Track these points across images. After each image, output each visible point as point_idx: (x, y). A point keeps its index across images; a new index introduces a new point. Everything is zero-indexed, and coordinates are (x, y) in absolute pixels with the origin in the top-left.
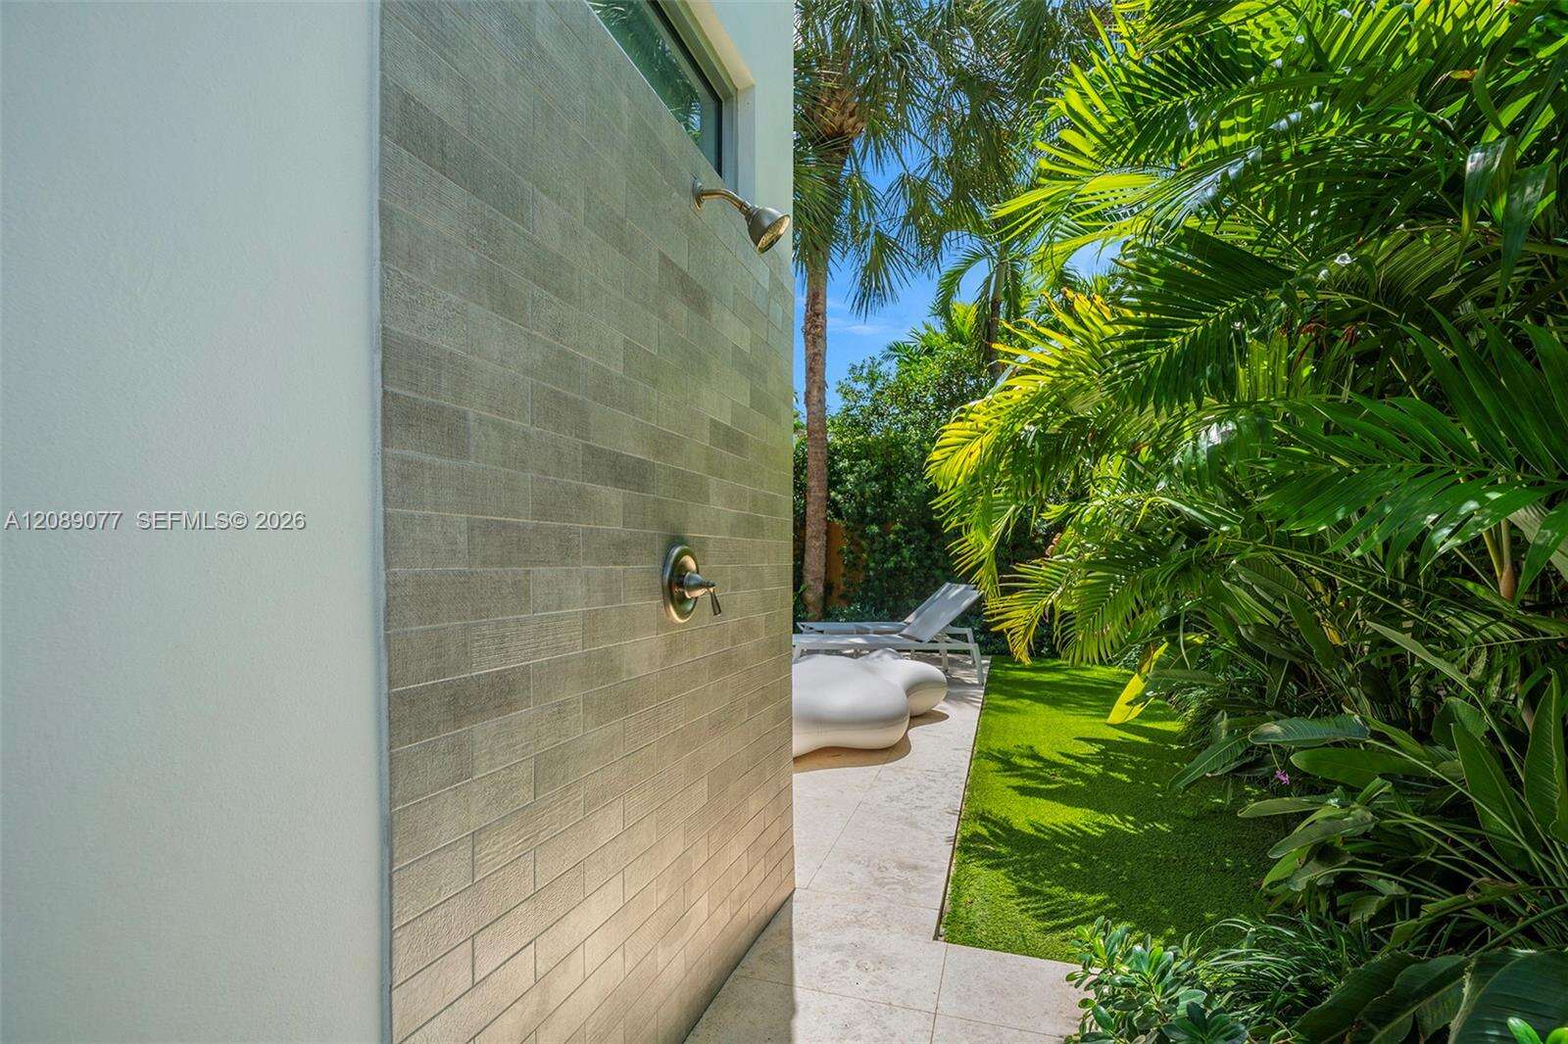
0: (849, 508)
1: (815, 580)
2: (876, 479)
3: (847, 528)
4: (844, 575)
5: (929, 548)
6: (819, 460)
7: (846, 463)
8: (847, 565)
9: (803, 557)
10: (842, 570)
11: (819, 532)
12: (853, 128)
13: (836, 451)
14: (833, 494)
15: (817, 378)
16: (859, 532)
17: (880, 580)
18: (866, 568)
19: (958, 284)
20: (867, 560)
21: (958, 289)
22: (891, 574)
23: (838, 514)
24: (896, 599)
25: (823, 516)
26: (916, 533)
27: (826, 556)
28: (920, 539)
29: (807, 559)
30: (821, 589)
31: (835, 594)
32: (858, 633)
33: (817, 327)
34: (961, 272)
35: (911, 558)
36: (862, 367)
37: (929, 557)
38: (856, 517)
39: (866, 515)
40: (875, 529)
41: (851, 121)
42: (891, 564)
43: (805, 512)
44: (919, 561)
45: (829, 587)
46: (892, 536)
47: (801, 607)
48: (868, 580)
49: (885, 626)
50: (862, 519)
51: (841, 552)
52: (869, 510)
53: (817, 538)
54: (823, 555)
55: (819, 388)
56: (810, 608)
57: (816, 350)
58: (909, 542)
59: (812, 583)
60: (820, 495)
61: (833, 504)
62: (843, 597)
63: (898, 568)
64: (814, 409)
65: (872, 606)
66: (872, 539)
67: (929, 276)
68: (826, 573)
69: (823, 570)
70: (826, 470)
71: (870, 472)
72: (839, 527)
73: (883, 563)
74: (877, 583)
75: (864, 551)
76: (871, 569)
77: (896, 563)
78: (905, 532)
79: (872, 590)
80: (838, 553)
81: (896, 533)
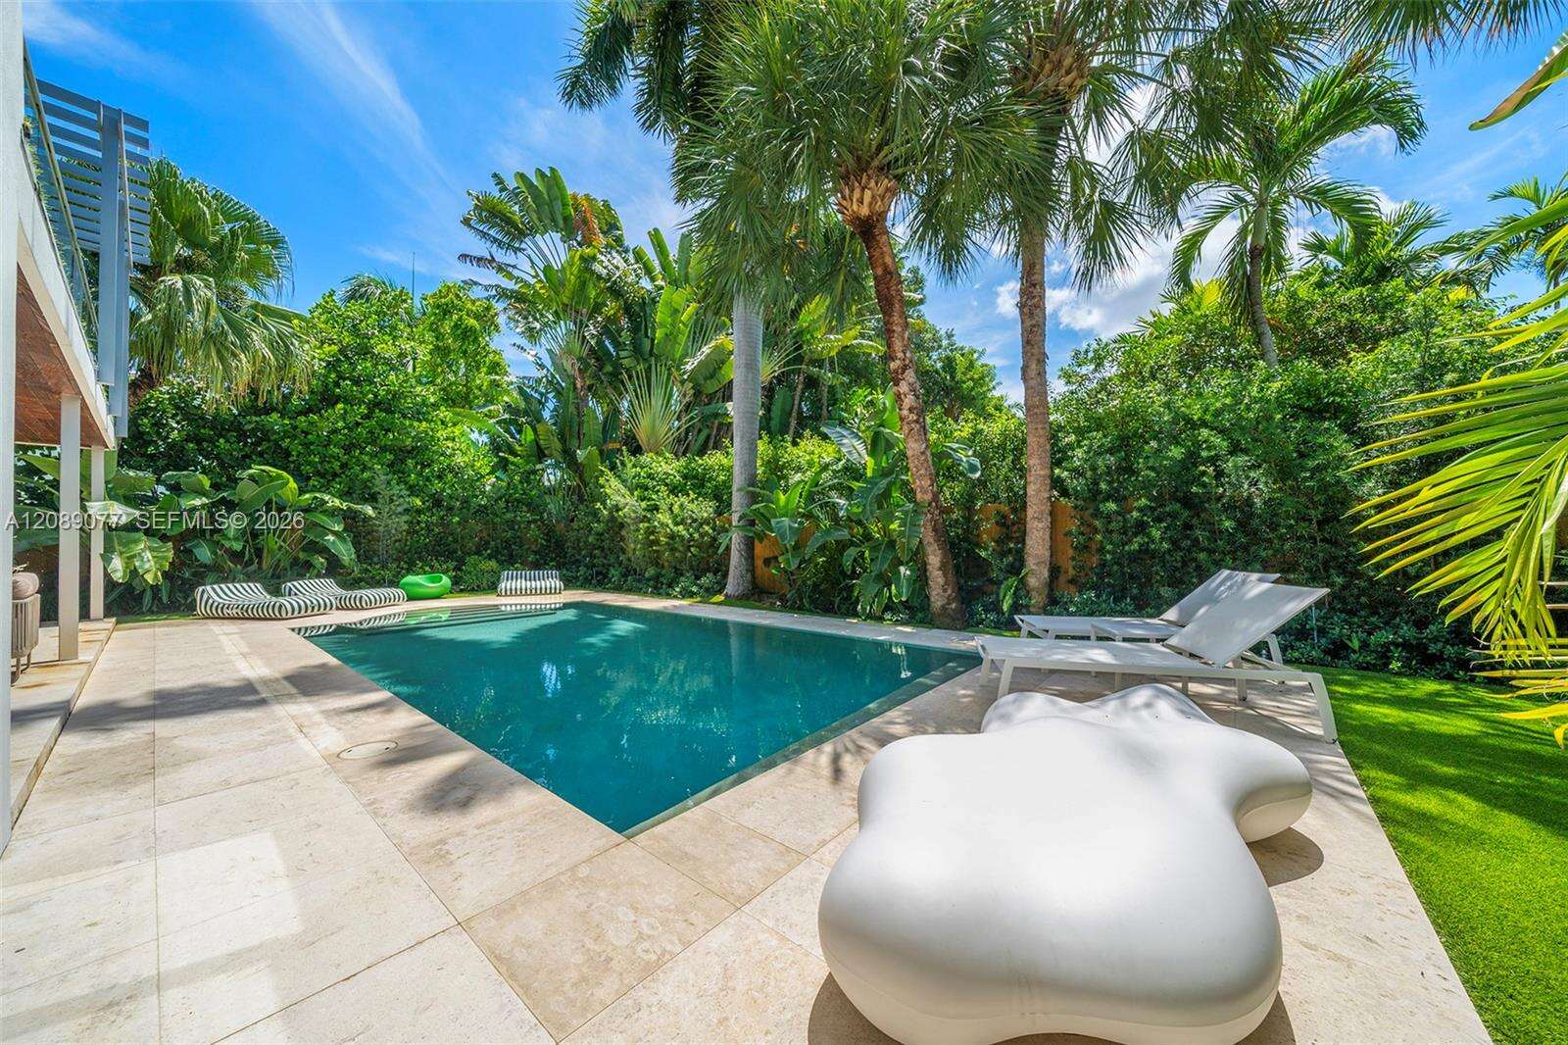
0: (1076, 484)
1: (1037, 564)
2: (1111, 451)
3: (1076, 507)
4: (1073, 559)
5: (1188, 526)
6: (1040, 437)
7: (1073, 438)
8: (1076, 548)
9: (1024, 540)
10: (1071, 552)
11: (1042, 512)
12: (1070, 87)
13: (1061, 428)
14: (1057, 471)
15: (1035, 351)
16: (1091, 511)
17: (1119, 564)
18: (1101, 550)
19: (1199, 249)
20: (1101, 542)
21: (1199, 254)
22: (1134, 558)
23: (1064, 493)
24: (1141, 586)
25: (1047, 495)
26: (1167, 509)
27: (1051, 538)
28: (1173, 516)
29: (1029, 542)
30: (1046, 574)
31: (1062, 579)
32: (1100, 639)
33: (1034, 297)
34: (1204, 233)
35: (1162, 539)
36: (1087, 351)
37: (1187, 537)
38: (1086, 495)
39: (1099, 492)
40: (1112, 506)
41: (1068, 79)
42: (1135, 546)
43: (1025, 493)
44: (1174, 543)
45: (1055, 571)
46: (1135, 514)
47: (1022, 593)
48: (1103, 564)
49: (1136, 626)
50: (1094, 495)
51: (1069, 533)
52: (1103, 486)
53: (1039, 520)
54: (1047, 537)
55: (1038, 360)
56: (1034, 593)
57: (1034, 322)
58: (1159, 520)
59: (1034, 567)
60: (1042, 473)
61: (1057, 483)
62: (1072, 581)
63: (1144, 550)
64: (1032, 383)
65: (1110, 594)
66: (1109, 518)
67: (1167, 236)
68: (1051, 556)
69: (1047, 554)
70: (1048, 447)
71: (1103, 444)
72: (1066, 506)
73: (1123, 545)
74: (1115, 567)
75: (1096, 531)
76: (1109, 552)
77: (1141, 545)
78: (1154, 509)
79: (1109, 575)
80: (1066, 535)
81: (1140, 510)
